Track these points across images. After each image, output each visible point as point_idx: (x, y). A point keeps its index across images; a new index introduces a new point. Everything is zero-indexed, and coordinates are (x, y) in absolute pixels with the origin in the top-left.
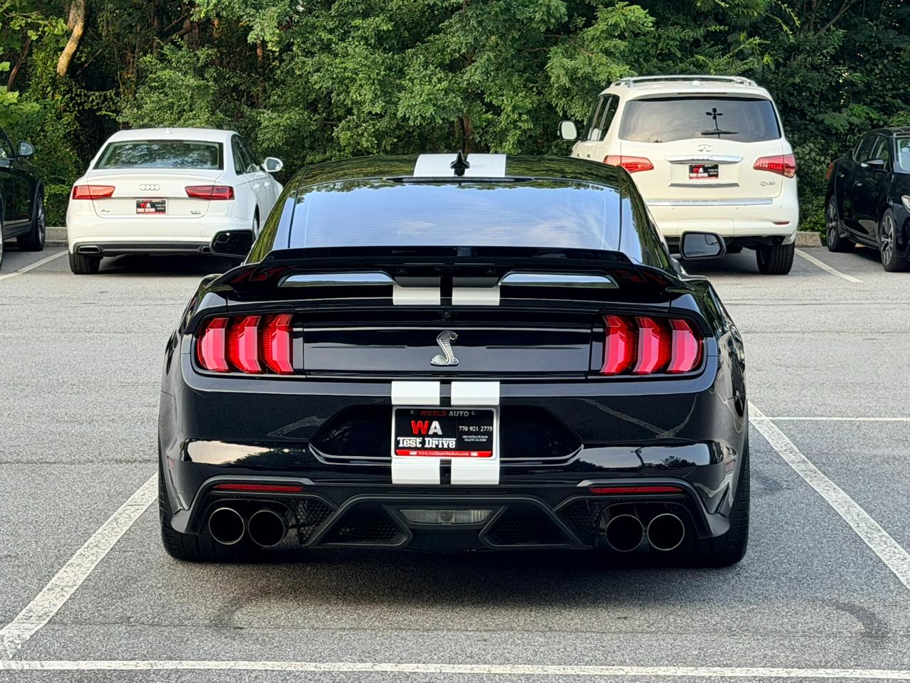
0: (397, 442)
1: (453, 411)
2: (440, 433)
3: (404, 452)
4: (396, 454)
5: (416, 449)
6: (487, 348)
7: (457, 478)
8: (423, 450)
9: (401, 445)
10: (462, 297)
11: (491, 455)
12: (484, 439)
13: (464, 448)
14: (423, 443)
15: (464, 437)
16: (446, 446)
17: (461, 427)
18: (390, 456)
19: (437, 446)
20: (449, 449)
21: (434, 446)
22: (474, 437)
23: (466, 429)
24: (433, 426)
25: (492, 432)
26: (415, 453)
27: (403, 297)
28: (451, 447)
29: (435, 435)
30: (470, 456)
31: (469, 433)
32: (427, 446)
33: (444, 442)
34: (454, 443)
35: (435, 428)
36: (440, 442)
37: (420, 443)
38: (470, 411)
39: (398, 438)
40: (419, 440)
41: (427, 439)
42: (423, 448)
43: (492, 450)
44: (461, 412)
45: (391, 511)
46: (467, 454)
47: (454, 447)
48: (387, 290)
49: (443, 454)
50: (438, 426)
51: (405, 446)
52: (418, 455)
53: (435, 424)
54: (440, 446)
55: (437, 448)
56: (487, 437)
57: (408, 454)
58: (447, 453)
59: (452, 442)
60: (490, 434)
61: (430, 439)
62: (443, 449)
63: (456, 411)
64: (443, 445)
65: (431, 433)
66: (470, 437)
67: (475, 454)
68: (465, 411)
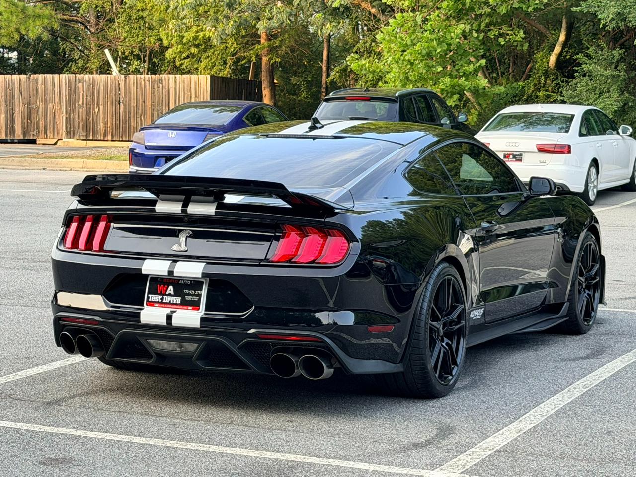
0: (148, 298)
1: (182, 280)
2: (173, 293)
3: (151, 304)
4: (147, 305)
5: (158, 302)
6: (207, 241)
7: (176, 322)
8: (162, 303)
9: (150, 300)
10: (194, 209)
11: (199, 309)
12: (196, 298)
13: (185, 303)
14: (162, 299)
15: (186, 297)
16: (175, 302)
17: (185, 290)
18: (143, 305)
19: (170, 301)
20: (176, 304)
21: (168, 302)
22: (191, 297)
23: (187, 292)
24: (169, 289)
25: (201, 295)
26: (157, 305)
27: (162, 207)
28: (177, 302)
29: (170, 295)
30: (188, 309)
31: (189, 294)
32: (164, 301)
33: (174, 299)
34: (180, 300)
35: (170, 290)
36: (172, 299)
37: (161, 299)
38: (191, 281)
39: (149, 295)
40: (160, 297)
41: (165, 297)
42: (162, 302)
43: (199, 306)
44: (186, 281)
45: (142, 340)
46: (186, 308)
47: (179, 302)
48: (153, 203)
49: (173, 307)
50: (172, 289)
51: (152, 300)
52: (159, 306)
53: (171, 288)
54: (172, 302)
55: (170, 303)
56: (198, 298)
57: (153, 305)
58: (175, 306)
59: (178, 300)
60: (200, 296)
61: (167, 297)
62: (173, 304)
63: (184, 280)
64: (173, 301)
65: (167, 293)
66: (189, 297)
67: (190, 308)
68: (188, 280)
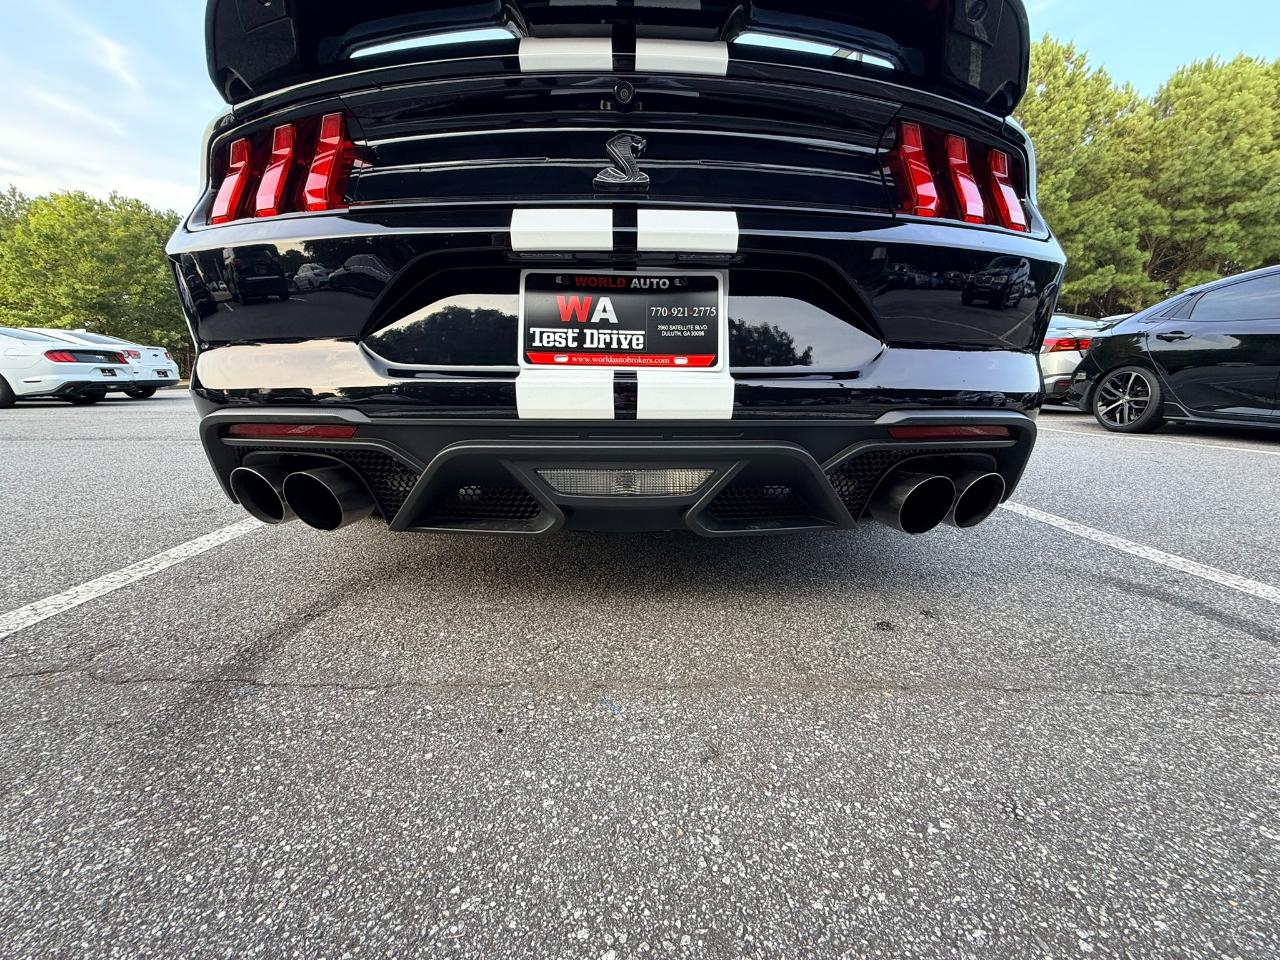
0: (529, 338)
1: (639, 278)
2: (613, 319)
3: (543, 356)
4: (527, 360)
5: (566, 350)
7: (649, 407)
8: (580, 355)
9: (537, 343)
10: (655, 57)
11: (714, 363)
12: (699, 332)
13: (660, 351)
14: (580, 339)
15: (661, 327)
16: (625, 346)
17: (654, 309)
18: (516, 363)
19: (608, 345)
20: (631, 351)
21: (602, 346)
22: (680, 327)
23: (664, 312)
24: (600, 307)
25: (715, 317)
26: (565, 359)
28: (635, 346)
29: (604, 324)
30: (672, 365)
31: (671, 320)
32: (588, 345)
33: (622, 337)
34: (642, 340)
35: (604, 311)
36: (615, 337)
37: (575, 339)
38: (671, 279)
39: (532, 330)
40: (572, 333)
41: (588, 332)
42: (581, 350)
43: (714, 353)
44: (655, 281)
45: (521, 473)
46: (667, 361)
47: (641, 347)
49: (621, 360)
50: (610, 308)
51: (546, 344)
52: (570, 363)
53: (605, 302)
54: (615, 345)
55: (607, 350)
56: (705, 327)
57: (550, 361)
58: (629, 359)
59: (636, 339)
60: (712, 322)
61: (595, 332)
62: (620, 352)
63: (645, 278)
64: (619, 342)
65: (595, 319)
66: (672, 328)
67: (683, 361)
68: (660, 278)
